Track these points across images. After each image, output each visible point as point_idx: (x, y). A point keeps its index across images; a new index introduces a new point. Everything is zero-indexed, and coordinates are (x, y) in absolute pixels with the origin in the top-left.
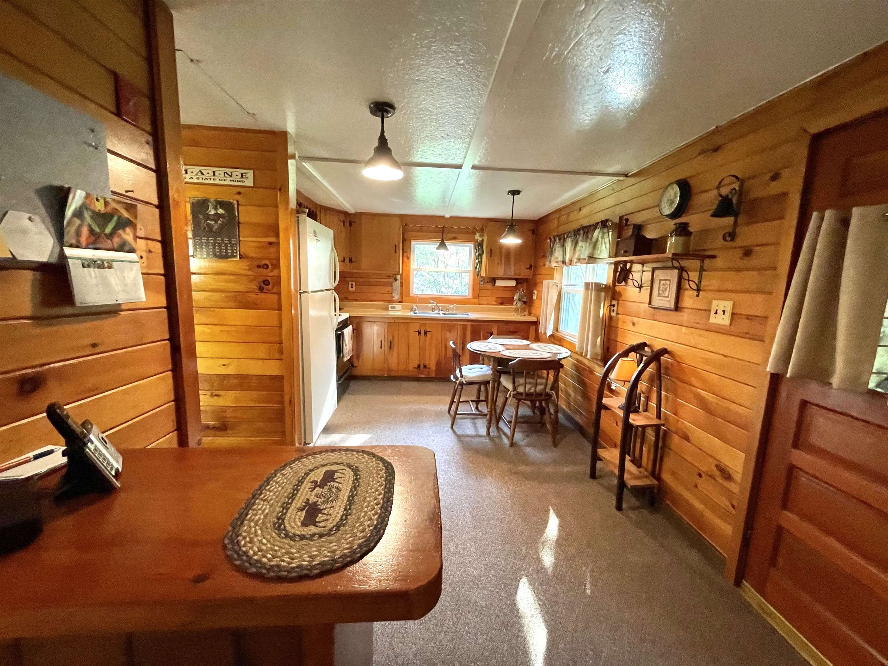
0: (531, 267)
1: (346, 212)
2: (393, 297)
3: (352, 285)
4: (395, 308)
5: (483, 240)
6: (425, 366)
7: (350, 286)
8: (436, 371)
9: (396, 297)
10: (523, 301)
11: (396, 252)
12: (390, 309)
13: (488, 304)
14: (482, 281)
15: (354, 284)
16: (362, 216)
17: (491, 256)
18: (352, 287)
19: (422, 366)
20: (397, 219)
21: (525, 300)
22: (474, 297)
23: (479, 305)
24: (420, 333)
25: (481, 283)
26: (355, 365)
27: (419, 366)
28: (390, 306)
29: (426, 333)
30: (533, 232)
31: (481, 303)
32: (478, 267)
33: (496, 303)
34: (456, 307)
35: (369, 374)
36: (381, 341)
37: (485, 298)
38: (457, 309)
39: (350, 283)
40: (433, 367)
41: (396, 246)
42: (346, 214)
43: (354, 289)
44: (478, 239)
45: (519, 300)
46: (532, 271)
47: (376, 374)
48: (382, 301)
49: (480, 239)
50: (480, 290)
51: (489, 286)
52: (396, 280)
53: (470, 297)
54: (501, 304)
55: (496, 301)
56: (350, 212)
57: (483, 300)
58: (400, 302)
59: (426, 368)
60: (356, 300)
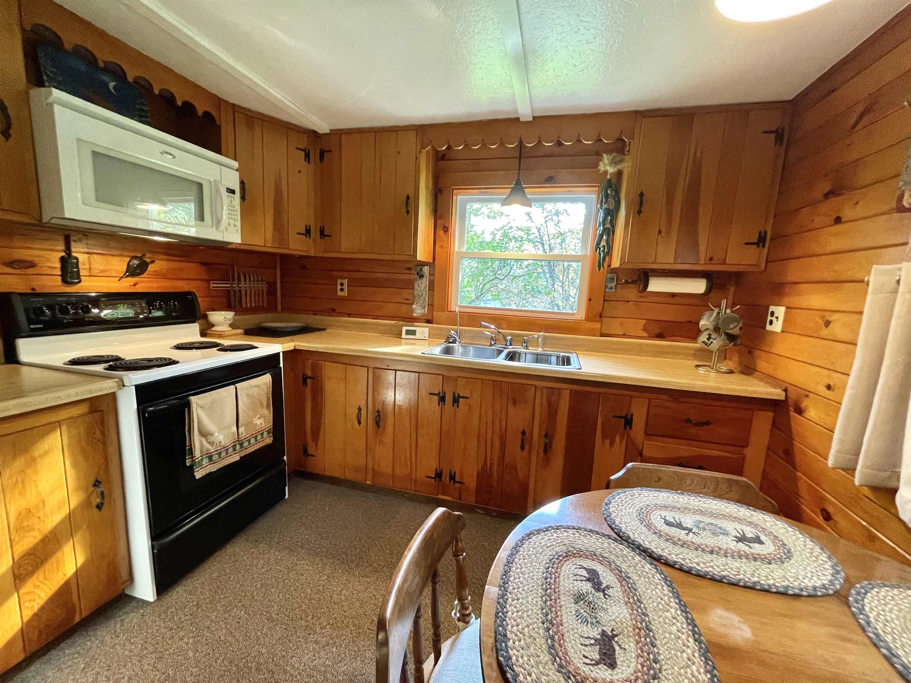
0: (761, 241)
1: (314, 132)
2: (412, 311)
3: (342, 284)
4: (413, 333)
5: (620, 173)
6: (452, 477)
7: (339, 287)
8: (478, 491)
9: (418, 310)
10: (727, 334)
11: (408, 212)
12: (404, 336)
13: (624, 336)
14: (612, 279)
15: (345, 282)
16: (344, 136)
17: (639, 212)
18: (342, 290)
19: (446, 478)
20: (412, 136)
21: (736, 331)
22: (589, 318)
23: (602, 335)
24: (442, 399)
25: (609, 285)
26: (310, 451)
27: (439, 475)
28: (404, 329)
29: (456, 400)
30: (779, 135)
31: (604, 331)
32: (603, 243)
33: (646, 334)
34: (545, 338)
35: (337, 474)
36: (360, 409)
37: (617, 321)
38: (546, 342)
39: (339, 281)
40: (471, 482)
41: (408, 198)
42: (313, 135)
43: (345, 293)
44: (606, 172)
45: (717, 329)
46: (766, 250)
47: (350, 476)
48: (392, 318)
49: (611, 170)
50: (604, 300)
51: (632, 293)
52: (421, 276)
53: (581, 315)
54: (660, 336)
55: (644, 330)
56: (320, 132)
57: (614, 326)
58: (429, 321)
59: (455, 482)
60: (349, 315)
